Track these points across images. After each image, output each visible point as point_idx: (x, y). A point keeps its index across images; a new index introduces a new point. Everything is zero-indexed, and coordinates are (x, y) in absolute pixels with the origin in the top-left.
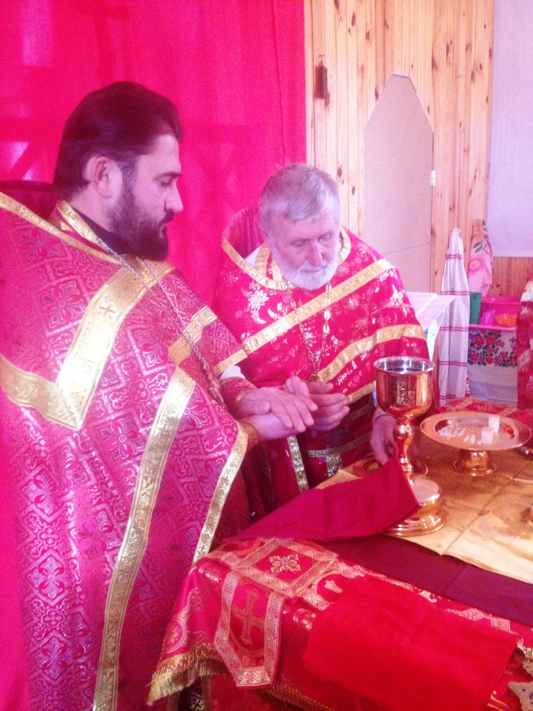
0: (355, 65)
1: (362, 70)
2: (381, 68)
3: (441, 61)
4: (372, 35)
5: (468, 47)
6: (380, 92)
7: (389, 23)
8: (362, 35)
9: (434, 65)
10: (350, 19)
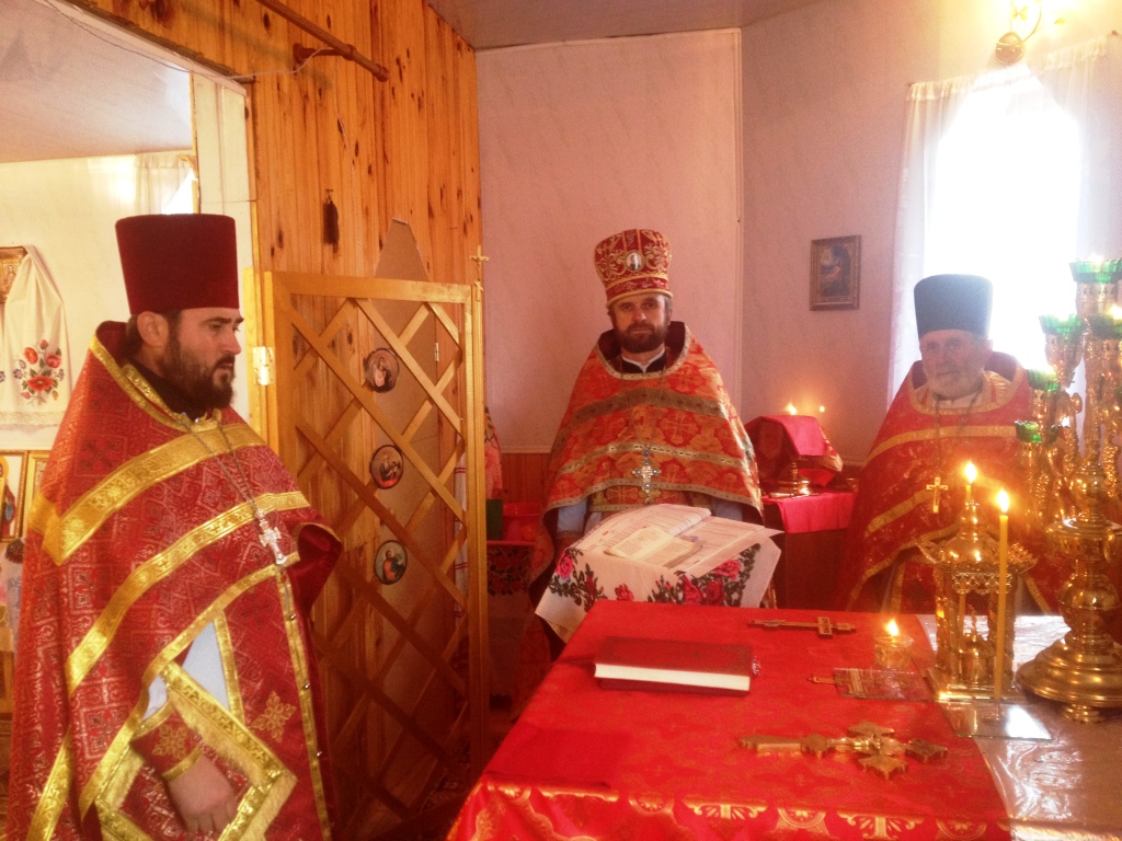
0: (360, 207)
1: (367, 212)
2: (383, 212)
3: (437, 209)
4: (374, 169)
5: (459, 193)
6: (384, 242)
7: (389, 157)
8: (365, 171)
9: (431, 213)
10: (353, 148)
